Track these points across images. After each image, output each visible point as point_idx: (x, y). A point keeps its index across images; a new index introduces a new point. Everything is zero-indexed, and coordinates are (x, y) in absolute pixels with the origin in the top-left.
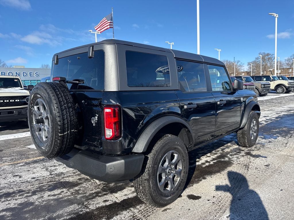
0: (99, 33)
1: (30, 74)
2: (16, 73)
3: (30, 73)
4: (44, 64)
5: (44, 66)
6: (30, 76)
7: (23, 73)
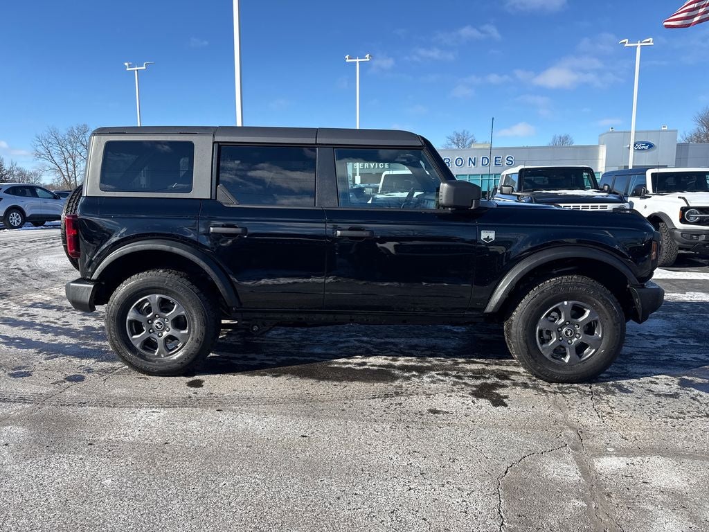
0: (649, 42)
1: (496, 161)
2: (470, 159)
3: (496, 158)
4: (558, 135)
5: (558, 139)
6: (496, 164)
7: (483, 158)
